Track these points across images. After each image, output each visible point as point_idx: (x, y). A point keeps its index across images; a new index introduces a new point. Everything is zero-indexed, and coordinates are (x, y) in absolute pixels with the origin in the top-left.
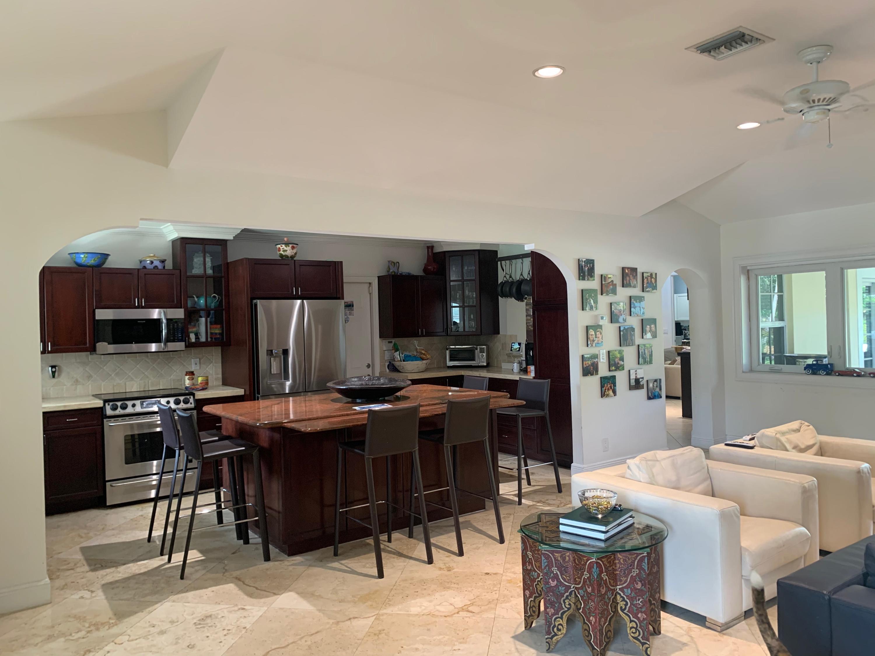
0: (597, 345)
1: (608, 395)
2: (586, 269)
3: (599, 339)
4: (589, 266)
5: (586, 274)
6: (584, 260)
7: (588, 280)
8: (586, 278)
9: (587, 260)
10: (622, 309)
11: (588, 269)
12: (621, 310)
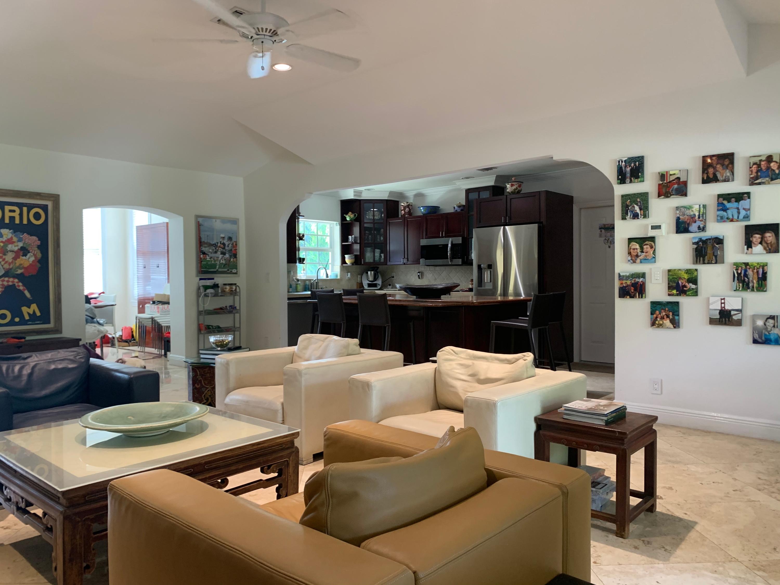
0: (643, 261)
1: (660, 326)
2: (628, 169)
3: (647, 254)
4: (632, 165)
5: (628, 175)
6: (624, 159)
7: (631, 182)
8: (628, 180)
9: (629, 158)
10: (697, 214)
11: (631, 170)
12: (695, 215)
